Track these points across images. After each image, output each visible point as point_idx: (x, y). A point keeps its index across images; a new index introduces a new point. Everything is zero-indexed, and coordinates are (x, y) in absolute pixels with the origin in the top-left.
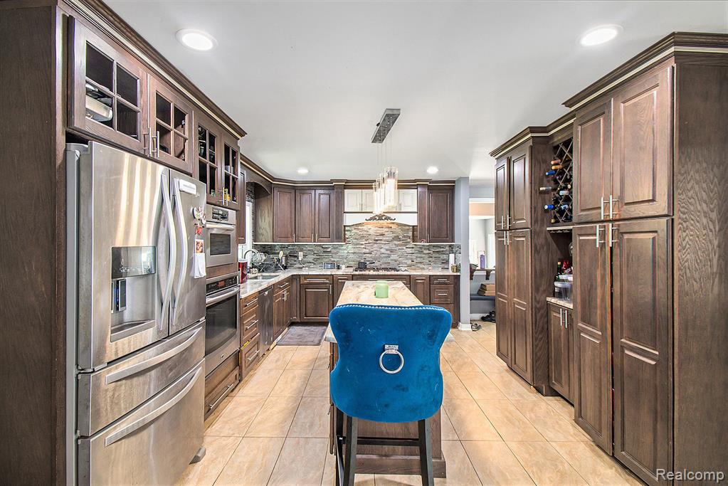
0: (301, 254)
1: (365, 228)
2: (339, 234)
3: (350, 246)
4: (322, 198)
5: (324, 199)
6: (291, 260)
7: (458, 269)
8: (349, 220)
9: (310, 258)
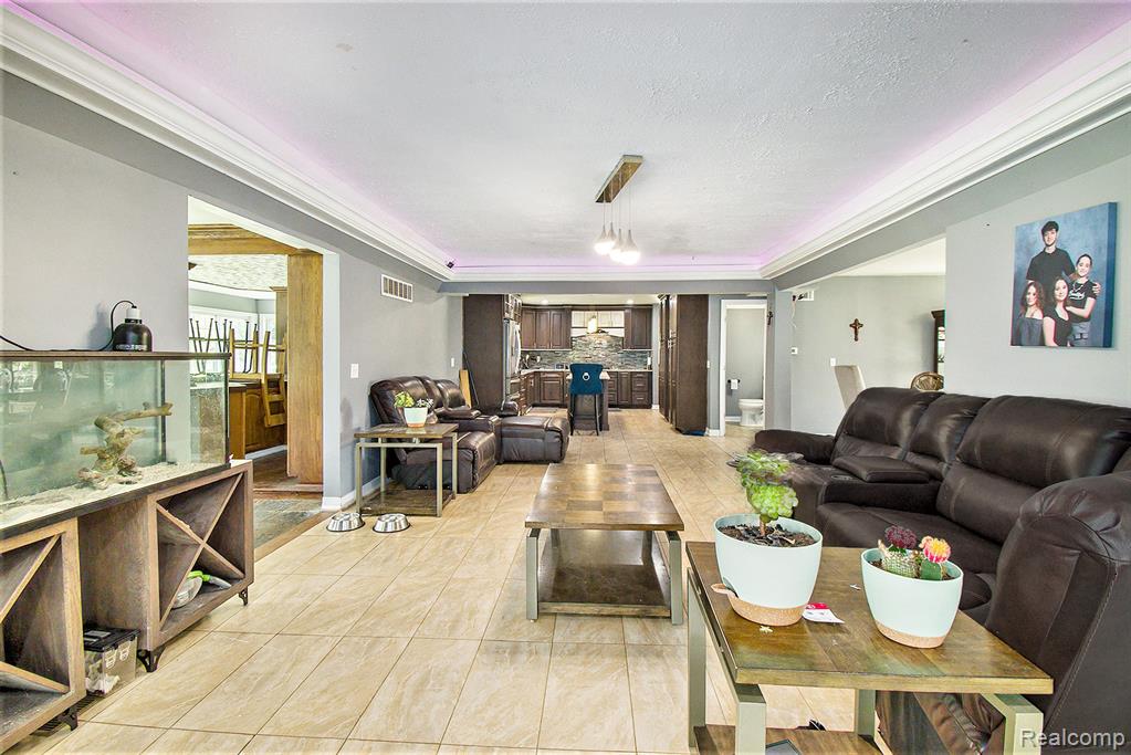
0: (539, 358)
1: (587, 338)
2: (569, 343)
3: (576, 352)
4: (555, 317)
5: (557, 318)
6: (532, 363)
7: (651, 367)
8: (575, 333)
9: (546, 361)
